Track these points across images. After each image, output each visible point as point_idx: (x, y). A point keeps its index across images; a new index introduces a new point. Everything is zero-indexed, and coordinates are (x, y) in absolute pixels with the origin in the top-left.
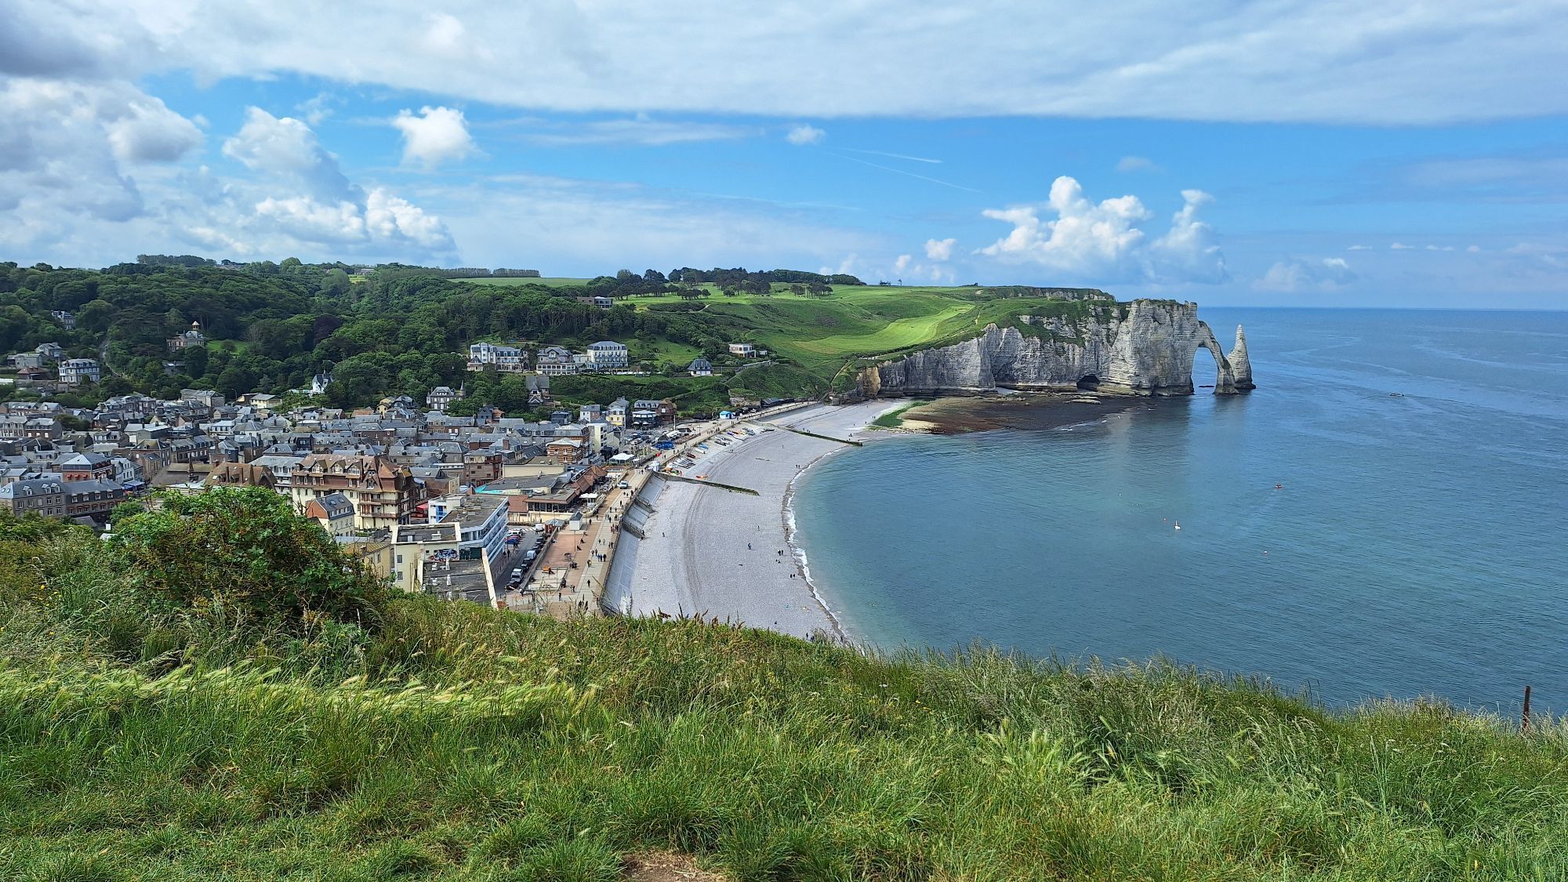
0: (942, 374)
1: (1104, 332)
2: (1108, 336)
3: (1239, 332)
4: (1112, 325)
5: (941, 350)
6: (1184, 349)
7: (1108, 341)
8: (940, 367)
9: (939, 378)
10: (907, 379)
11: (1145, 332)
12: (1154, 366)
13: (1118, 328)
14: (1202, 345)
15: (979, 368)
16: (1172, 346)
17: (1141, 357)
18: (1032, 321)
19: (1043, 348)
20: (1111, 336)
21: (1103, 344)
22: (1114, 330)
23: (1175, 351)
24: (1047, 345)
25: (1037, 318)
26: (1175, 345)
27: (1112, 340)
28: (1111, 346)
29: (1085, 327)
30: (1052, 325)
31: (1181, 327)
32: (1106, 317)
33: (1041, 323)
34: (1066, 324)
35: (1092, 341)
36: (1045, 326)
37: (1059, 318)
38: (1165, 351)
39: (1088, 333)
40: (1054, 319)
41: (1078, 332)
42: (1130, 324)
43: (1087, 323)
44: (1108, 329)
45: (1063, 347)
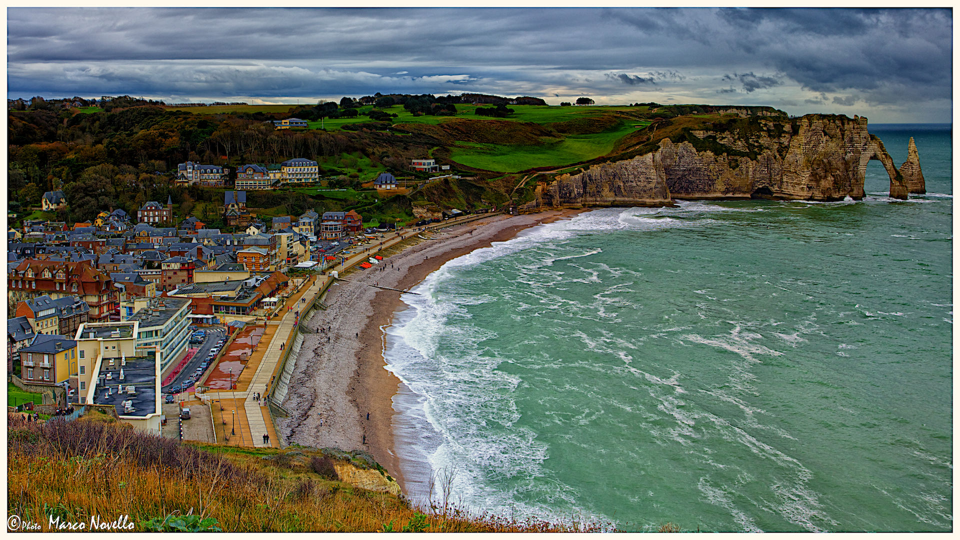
0: (619, 187)
1: (776, 146)
2: (780, 151)
4: (783, 140)
5: (617, 163)
6: (856, 161)
7: (780, 155)
8: (617, 180)
10: (585, 192)
11: (816, 145)
12: (826, 177)
13: (789, 142)
14: (874, 157)
15: (655, 181)
16: (844, 159)
17: (813, 170)
18: (705, 135)
19: (717, 161)
20: (783, 150)
21: (775, 157)
22: (786, 143)
23: (846, 163)
24: (720, 159)
25: (710, 133)
26: (846, 158)
27: (784, 153)
28: (783, 159)
29: (757, 142)
30: (725, 139)
31: (851, 140)
32: (777, 132)
33: (714, 138)
34: (739, 139)
35: (765, 154)
36: (718, 140)
37: (732, 133)
38: (837, 163)
39: (761, 147)
40: (727, 133)
41: (750, 146)
42: (802, 138)
43: (759, 137)
44: (780, 143)
45: (737, 160)
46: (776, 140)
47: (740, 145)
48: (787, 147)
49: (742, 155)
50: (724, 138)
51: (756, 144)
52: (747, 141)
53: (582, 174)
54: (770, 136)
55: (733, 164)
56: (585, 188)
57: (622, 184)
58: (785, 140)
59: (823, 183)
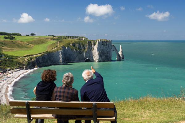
1: (91, 48)
3: (121, 47)
4: (92, 46)
6: (110, 51)
7: (92, 50)
8: (51, 58)
9: (51, 61)
10: (43, 62)
11: (101, 48)
12: (103, 56)
13: (94, 47)
14: (113, 51)
15: (62, 58)
17: (100, 54)
19: (76, 52)
23: (107, 52)
29: (86, 47)
31: (108, 46)
32: (91, 44)
35: (88, 50)
38: (105, 52)
43: (87, 45)
52: (84, 46)
55: (80, 53)
56: (43, 60)
57: (53, 59)
59: (103, 57)
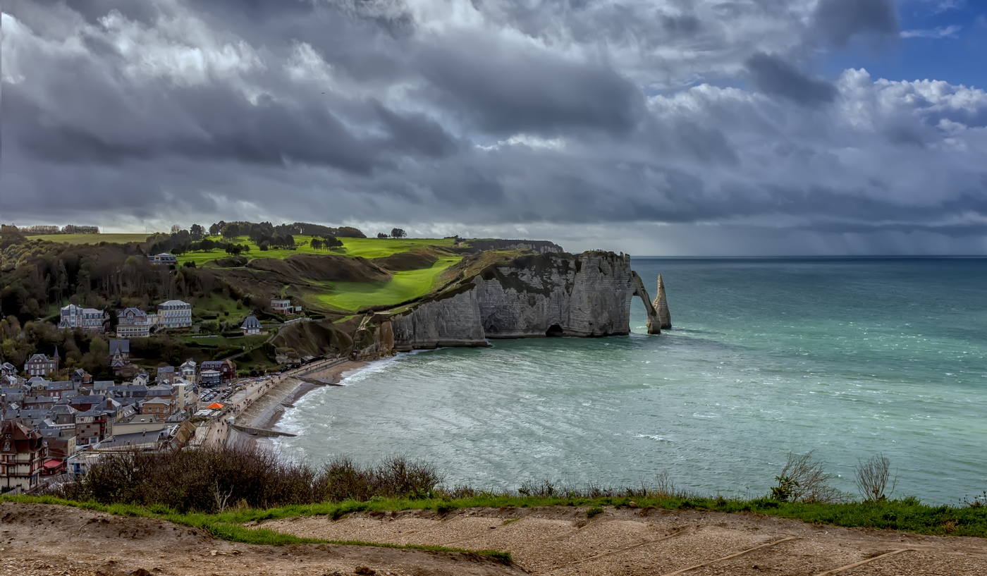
0: (442, 325)
1: (564, 283)
2: (567, 288)
5: (441, 302)
7: (568, 292)
11: (594, 282)
14: (635, 294)
16: (614, 294)
17: (593, 305)
18: (510, 272)
19: (519, 298)
20: (569, 286)
21: (564, 294)
22: (571, 280)
23: (616, 300)
24: (521, 296)
25: (513, 270)
26: (617, 294)
27: (570, 290)
28: (570, 296)
29: (549, 278)
30: (526, 276)
32: (564, 269)
33: (516, 274)
34: (535, 275)
35: (557, 289)
36: (519, 277)
37: (530, 270)
38: (610, 299)
39: (553, 285)
40: (526, 270)
41: (545, 283)
42: (583, 275)
43: (551, 273)
44: (567, 280)
45: (534, 298)
46: (564, 277)
47: (536, 282)
48: (572, 284)
49: (538, 291)
50: (523, 275)
51: (549, 281)
52: (542, 279)
53: (412, 314)
54: (559, 272)
55: (532, 302)
58: (570, 276)
